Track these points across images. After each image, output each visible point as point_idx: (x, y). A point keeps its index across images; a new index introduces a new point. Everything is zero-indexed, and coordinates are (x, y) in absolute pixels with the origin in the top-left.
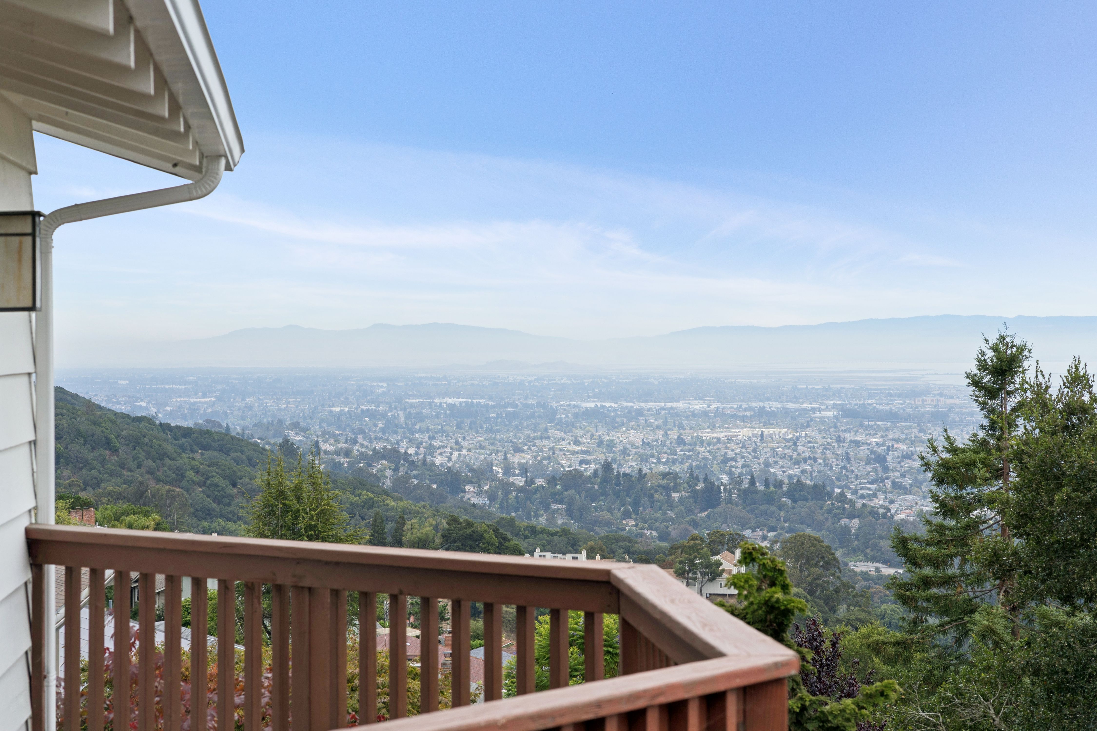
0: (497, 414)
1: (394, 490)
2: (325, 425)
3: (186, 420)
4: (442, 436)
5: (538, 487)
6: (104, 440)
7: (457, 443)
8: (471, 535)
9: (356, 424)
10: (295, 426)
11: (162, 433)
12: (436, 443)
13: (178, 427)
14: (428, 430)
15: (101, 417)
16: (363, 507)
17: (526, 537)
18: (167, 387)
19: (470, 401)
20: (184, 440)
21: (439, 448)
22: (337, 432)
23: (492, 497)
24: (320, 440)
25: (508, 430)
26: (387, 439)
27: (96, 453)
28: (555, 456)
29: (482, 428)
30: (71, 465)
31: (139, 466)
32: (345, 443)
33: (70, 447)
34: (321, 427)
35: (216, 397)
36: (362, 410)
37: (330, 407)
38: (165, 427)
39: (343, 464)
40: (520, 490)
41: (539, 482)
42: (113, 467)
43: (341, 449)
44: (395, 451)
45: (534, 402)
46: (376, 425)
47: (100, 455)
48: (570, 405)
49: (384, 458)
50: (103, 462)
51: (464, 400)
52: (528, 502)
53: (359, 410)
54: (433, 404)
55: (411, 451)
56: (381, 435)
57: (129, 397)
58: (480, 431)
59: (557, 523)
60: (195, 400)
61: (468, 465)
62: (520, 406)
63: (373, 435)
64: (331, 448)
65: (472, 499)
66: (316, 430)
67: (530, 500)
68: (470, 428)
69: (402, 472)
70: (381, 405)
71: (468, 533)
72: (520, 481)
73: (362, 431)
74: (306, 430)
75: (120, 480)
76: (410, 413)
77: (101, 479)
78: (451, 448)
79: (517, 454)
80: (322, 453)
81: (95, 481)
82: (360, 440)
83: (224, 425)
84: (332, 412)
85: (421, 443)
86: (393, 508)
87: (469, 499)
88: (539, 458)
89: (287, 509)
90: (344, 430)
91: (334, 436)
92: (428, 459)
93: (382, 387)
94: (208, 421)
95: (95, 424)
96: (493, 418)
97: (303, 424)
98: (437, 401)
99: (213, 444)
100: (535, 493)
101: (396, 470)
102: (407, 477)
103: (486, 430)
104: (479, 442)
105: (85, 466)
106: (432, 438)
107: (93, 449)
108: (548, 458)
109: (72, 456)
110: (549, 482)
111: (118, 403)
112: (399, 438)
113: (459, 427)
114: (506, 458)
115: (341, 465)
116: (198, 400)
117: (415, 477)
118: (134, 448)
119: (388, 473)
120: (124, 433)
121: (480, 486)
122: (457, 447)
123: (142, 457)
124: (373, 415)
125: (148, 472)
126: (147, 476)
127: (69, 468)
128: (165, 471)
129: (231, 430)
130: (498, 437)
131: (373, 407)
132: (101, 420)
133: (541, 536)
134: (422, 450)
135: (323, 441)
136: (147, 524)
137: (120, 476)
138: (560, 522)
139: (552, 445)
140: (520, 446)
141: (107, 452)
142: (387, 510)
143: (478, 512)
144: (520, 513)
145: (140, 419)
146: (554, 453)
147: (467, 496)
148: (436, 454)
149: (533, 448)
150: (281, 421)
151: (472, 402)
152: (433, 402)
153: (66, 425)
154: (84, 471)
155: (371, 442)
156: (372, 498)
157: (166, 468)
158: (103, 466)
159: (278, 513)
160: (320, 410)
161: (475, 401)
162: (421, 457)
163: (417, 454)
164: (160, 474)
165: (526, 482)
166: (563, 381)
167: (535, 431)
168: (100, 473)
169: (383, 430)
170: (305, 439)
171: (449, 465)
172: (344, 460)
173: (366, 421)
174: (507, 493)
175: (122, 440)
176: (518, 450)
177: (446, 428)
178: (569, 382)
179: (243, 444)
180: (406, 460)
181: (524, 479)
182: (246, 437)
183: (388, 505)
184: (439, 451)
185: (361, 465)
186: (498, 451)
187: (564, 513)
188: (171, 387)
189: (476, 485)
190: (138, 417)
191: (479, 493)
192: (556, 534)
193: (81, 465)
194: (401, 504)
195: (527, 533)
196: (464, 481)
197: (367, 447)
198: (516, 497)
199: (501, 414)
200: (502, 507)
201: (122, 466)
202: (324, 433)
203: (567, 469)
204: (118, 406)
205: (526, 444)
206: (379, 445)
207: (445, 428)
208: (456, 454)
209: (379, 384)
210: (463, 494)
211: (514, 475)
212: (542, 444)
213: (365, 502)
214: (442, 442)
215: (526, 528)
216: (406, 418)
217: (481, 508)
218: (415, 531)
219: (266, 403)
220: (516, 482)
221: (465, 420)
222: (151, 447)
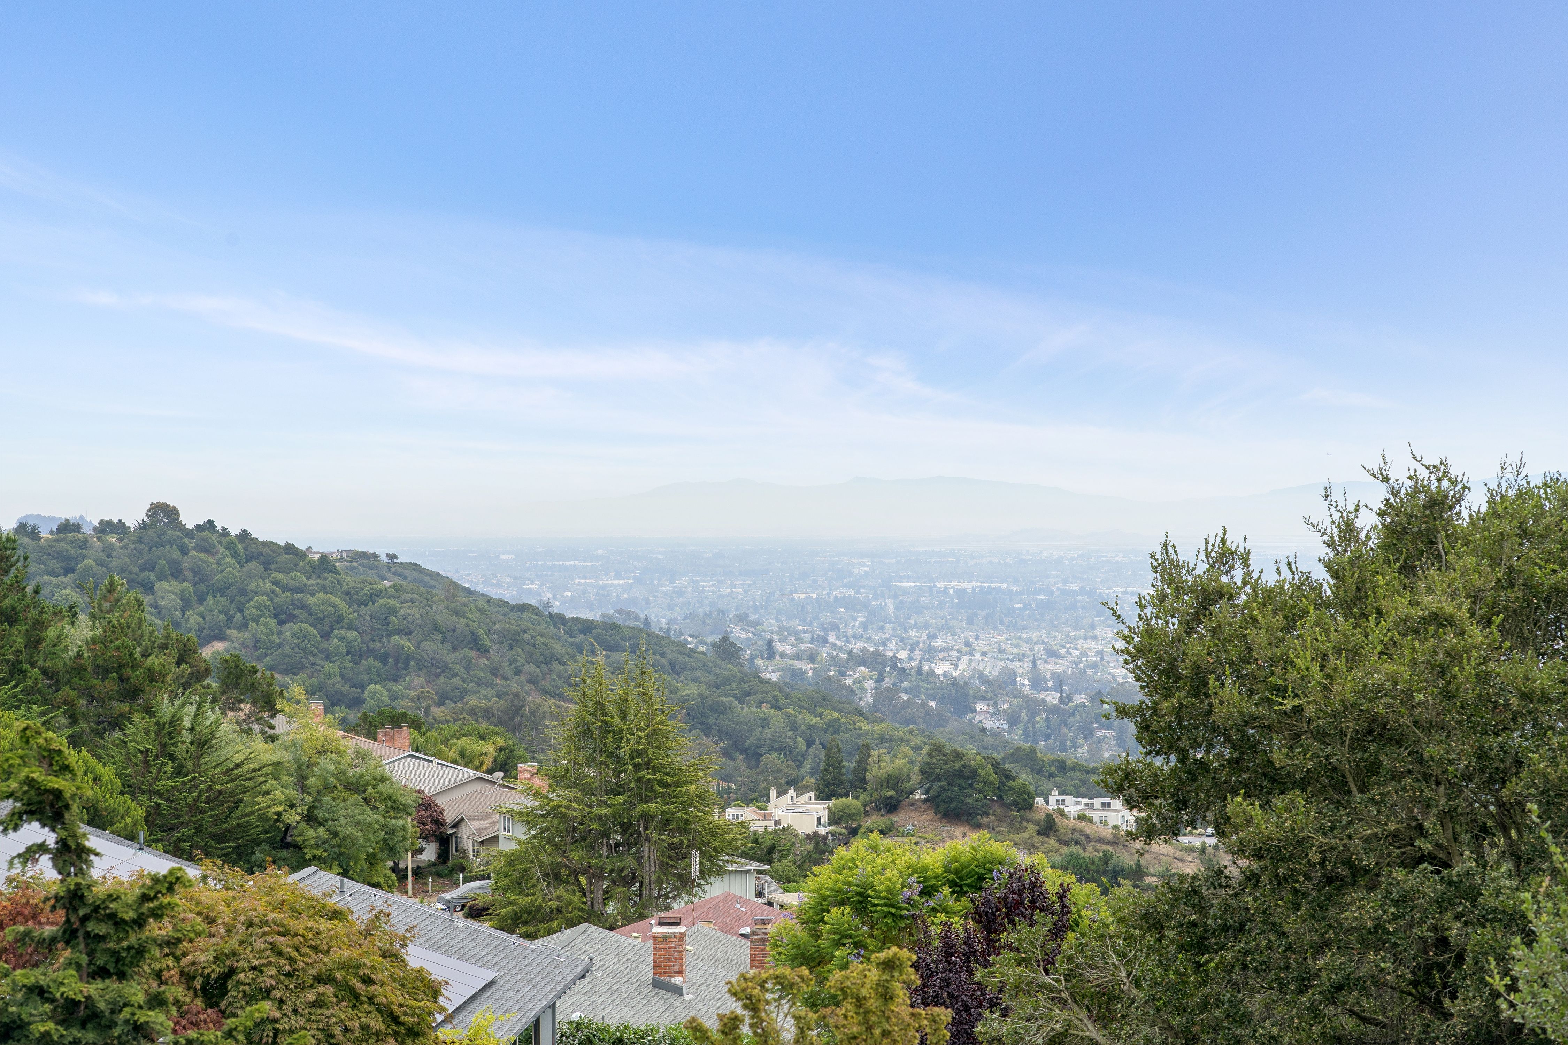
0: (1024, 603)
1: (874, 707)
2: (783, 618)
3: (592, 610)
4: (947, 634)
5: (1077, 706)
6: (469, 636)
7: (967, 644)
8: (961, 771)
9: (826, 617)
10: (742, 618)
11: (552, 628)
12: (938, 644)
13: (576, 620)
14: (927, 626)
15: (465, 605)
16: (826, 731)
17: (1052, 775)
18: (567, 563)
19: (987, 585)
20: (582, 637)
21: (942, 651)
22: (800, 628)
23: (1013, 721)
24: (776, 638)
25: (1039, 626)
26: (869, 638)
27: (458, 655)
28: (1105, 663)
29: (1002, 623)
30: (424, 670)
31: (518, 673)
32: (811, 643)
33: (422, 645)
34: (778, 620)
35: (634, 578)
36: (836, 597)
37: (791, 592)
38: (558, 619)
39: (806, 672)
40: (1053, 710)
41: (1080, 698)
42: (481, 674)
43: (805, 651)
44: (877, 653)
45: (1076, 588)
46: (854, 619)
47: (464, 657)
48: (1127, 592)
49: (863, 663)
50: (468, 667)
51: (978, 584)
52: (1063, 727)
53: (832, 597)
54: (934, 590)
55: (903, 655)
56: (861, 631)
57: (515, 578)
58: (1000, 627)
59: (1102, 756)
60: (605, 582)
61: (981, 675)
62: (1057, 592)
63: (850, 632)
64: (789, 651)
65: (985, 721)
66: (770, 624)
67: (1066, 724)
68: (986, 623)
69: (888, 682)
70: (863, 590)
71: (956, 768)
72: (1052, 698)
73: (836, 627)
74: (756, 624)
75: (491, 692)
76: (902, 602)
77: (465, 690)
78: (959, 651)
79: (1051, 660)
80: (777, 657)
81: (457, 692)
82: (832, 638)
83: (642, 616)
84: (793, 599)
85: (917, 644)
86: (867, 733)
87: (980, 722)
88: (1081, 666)
89: (606, 729)
90: (811, 625)
91: (796, 633)
92: (926, 667)
93: (864, 565)
94: (620, 612)
95: (457, 614)
96: (1019, 609)
97: (752, 617)
98: (941, 585)
99: (622, 642)
100: (1073, 714)
101: (880, 680)
102: (895, 690)
103: (1009, 626)
104: (998, 643)
105: (443, 672)
106: (932, 637)
107: (455, 649)
108: (1095, 666)
109: (426, 658)
110: (1092, 699)
111: (499, 585)
112: (887, 636)
113: (970, 621)
114: (1034, 665)
115: (802, 673)
116: (610, 582)
117: (906, 691)
118: (511, 647)
119: (869, 685)
120: (497, 626)
121: (995, 704)
122: (967, 649)
123: (521, 660)
124: (850, 604)
125: (529, 681)
126: (528, 687)
127: (422, 674)
128: (554, 680)
129: (653, 625)
130: (1025, 636)
131: (852, 593)
132: (466, 609)
133: (1072, 773)
134: (917, 654)
135: (780, 640)
136: (485, 750)
137: (492, 685)
138: (1107, 755)
139: (1100, 648)
140: (1055, 648)
141: (474, 653)
142: (859, 736)
143: (989, 740)
144: (1051, 741)
145: (523, 608)
146: (1102, 659)
147: (978, 718)
148: (937, 660)
149: (1073, 652)
150: (722, 612)
151: (989, 587)
152: (935, 586)
153: (417, 616)
154: (442, 679)
155: (847, 641)
156: (837, 720)
157: (554, 676)
158: (468, 672)
159: (596, 733)
160: (777, 596)
161: (993, 585)
162: (914, 664)
163: (910, 659)
164: (546, 684)
165: (1061, 699)
166: (1117, 559)
167: (1076, 628)
168: (464, 682)
169: (865, 626)
170: (755, 637)
171: (955, 674)
172: (806, 666)
173: (840, 613)
174: (1033, 714)
175: (495, 637)
176: (1052, 654)
177: (954, 623)
178: (1126, 559)
179: (663, 642)
180: (894, 667)
181: (1058, 695)
182: (672, 633)
183: (860, 729)
184: (941, 655)
185: (831, 674)
186: (1023, 655)
187: (1113, 743)
188: (572, 563)
189: (991, 702)
190: (520, 605)
191: (995, 714)
192: (1094, 771)
193: (438, 671)
194: (879, 728)
195: (1053, 769)
196: (974, 697)
197: (841, 649)
198: (1047, 720)
199: (1030, 604)
200: (1026, 733)
201: (494, 672)
202: (781, 629)
203: (1120, 681)
204: (499, 590)
205: (1063, 647)
206: (857, 646)
207: (950, 623)
208: (965, 659)
209: (861, 561)
210: (972, 715)
211: (1046, 689)
212: (1086, 646)
213: (828, 725)
214: (946, 642)
215: (1052, 763)
216: (897, 608)
217: (995, 734)
218: (883, 764)
219: (703, 587)
220: (1048, 699)
221: (979, 612)
222: (534, 646)
